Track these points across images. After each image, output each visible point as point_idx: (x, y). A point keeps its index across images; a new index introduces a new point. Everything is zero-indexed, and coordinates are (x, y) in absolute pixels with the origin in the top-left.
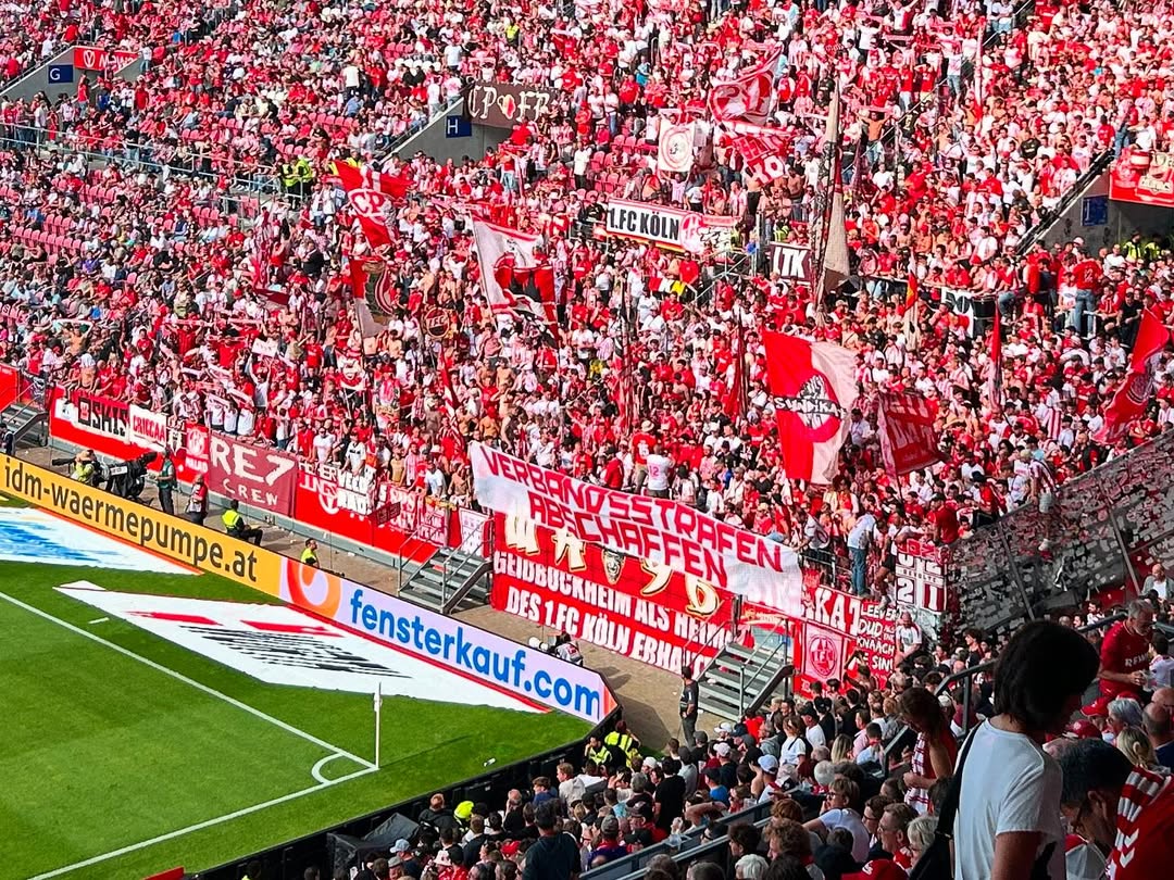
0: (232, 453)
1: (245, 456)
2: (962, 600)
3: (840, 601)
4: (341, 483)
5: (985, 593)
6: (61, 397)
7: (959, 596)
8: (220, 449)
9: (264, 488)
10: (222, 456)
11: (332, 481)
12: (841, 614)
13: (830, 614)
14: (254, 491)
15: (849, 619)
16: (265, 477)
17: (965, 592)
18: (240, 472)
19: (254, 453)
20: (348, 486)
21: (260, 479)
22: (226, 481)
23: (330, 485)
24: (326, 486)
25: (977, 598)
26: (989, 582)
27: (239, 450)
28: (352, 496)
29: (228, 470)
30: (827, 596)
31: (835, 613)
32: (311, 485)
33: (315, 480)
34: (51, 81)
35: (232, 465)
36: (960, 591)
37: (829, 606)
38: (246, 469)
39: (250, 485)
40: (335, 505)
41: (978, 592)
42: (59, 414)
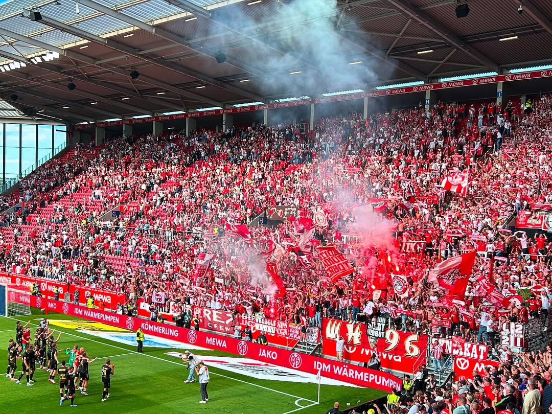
0: (212, 313)
1: (217, 314)
2: (529, 343)
3: (475, 347)
4: (257, 322)
5: (536, 341)
6: (143, 302)
7: (528, 341)
8: (207, 312)
9: (225, 325)
10: (208, 315)
11: (253, 321)
12: (476, 352)
13: (471, 352)
14: (220, 326)
15: (479, 353)
16: (225, 321)
17: (530, 340)
18: (215, 319)
19: (221, 313)
20: (260, 322)
21: (223, 322)
22: (209, 323)
23: (252, 322)
24: (250, 323)
25: (534, 343)
26: (537, 337)
27: (215, 313)
28: (261, 326)
29: (210, 319)
30: (469, 345)
31: (473, 351)
32: (244, 323)
33: (246, 321)
34: (113, 216)
35: (212, 317)
36: (528, 340)
37: (470, 350)
38: (217, 318)
39: (219, 324)
40: (254, 329)
41: (534, 340)
42: (142, 307)
